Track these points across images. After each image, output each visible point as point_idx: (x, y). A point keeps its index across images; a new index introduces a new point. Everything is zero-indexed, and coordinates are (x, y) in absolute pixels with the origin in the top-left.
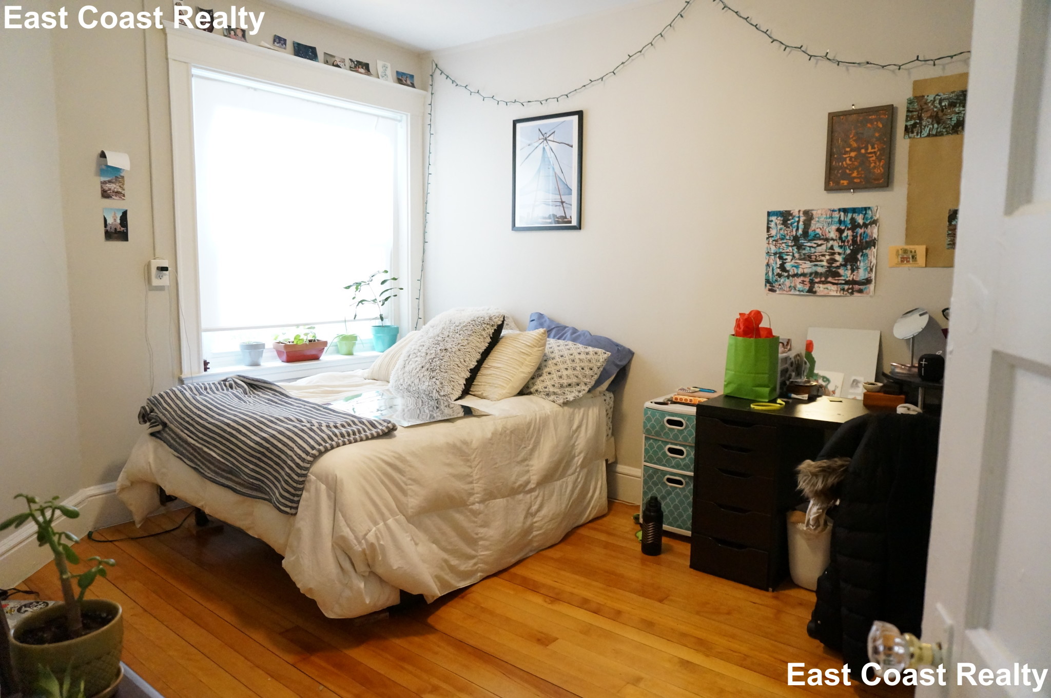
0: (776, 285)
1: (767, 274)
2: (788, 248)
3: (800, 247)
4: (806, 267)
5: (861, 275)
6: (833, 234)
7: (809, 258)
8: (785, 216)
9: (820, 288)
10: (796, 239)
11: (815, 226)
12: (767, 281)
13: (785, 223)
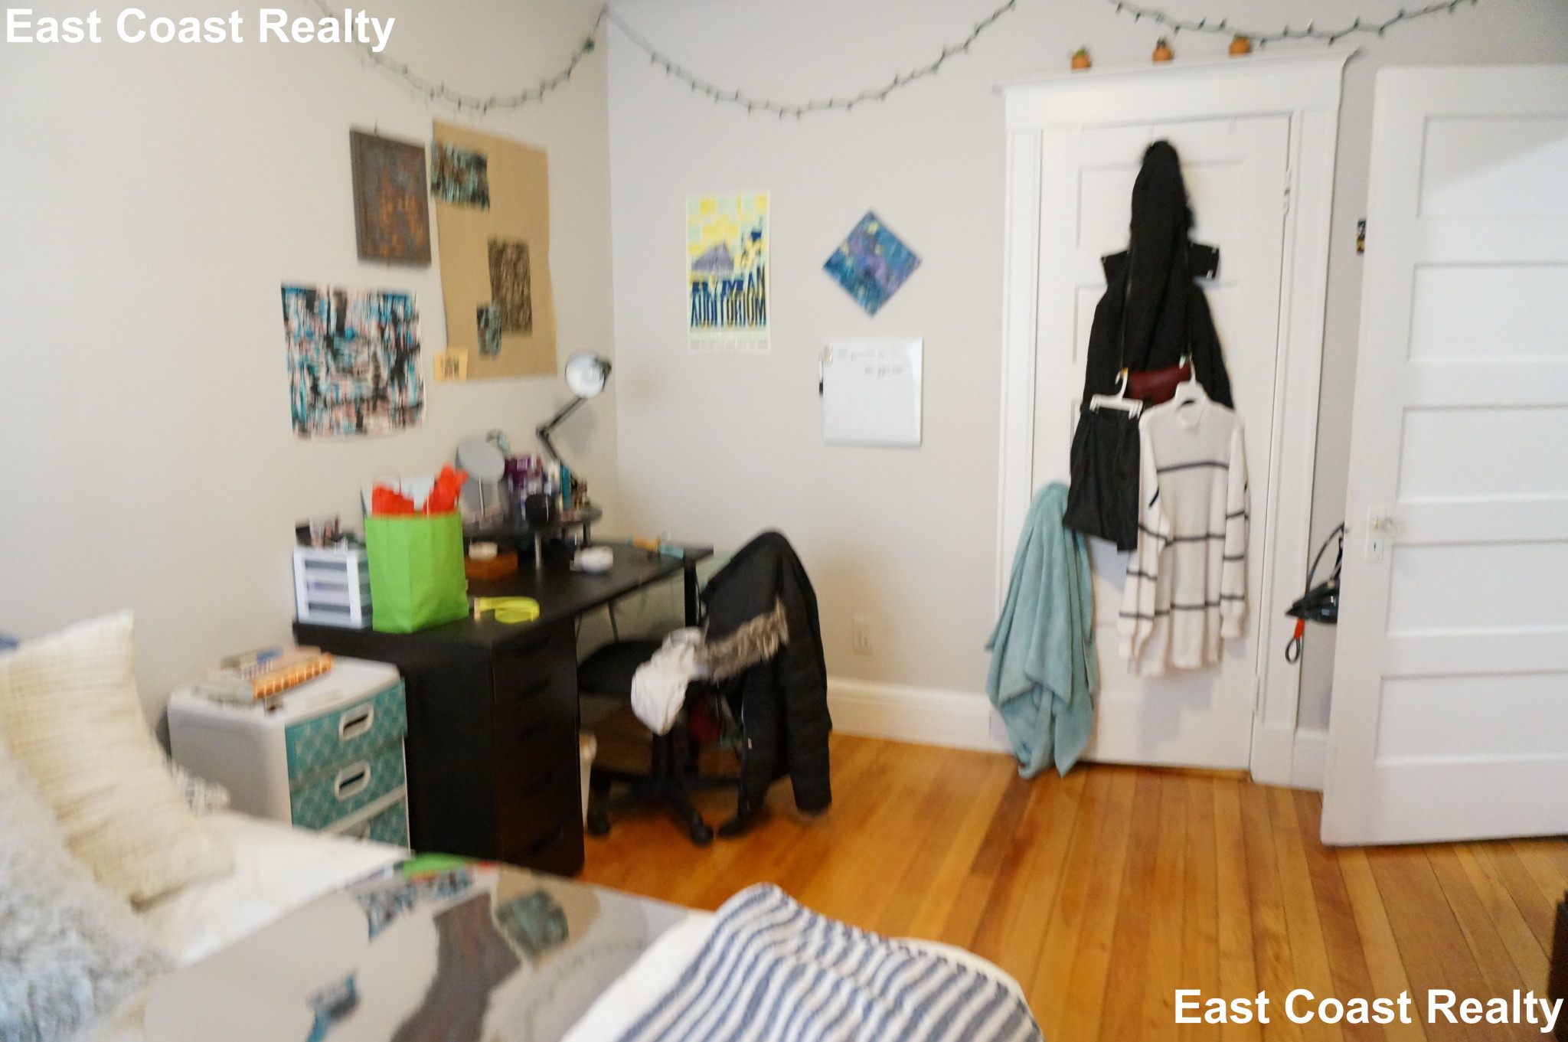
0: (309, 425)
1: (294, 404)
2: (319, 355)
3: (336, 354)
4: (348, 388)
5: (411, 396)
6: (374, 333)
7: (349, 371)
8: (310, 297)
9: (370, 421)
10: (329, 340)
11: (353, 319)
12: (295, 417)
13: (310, 306)
